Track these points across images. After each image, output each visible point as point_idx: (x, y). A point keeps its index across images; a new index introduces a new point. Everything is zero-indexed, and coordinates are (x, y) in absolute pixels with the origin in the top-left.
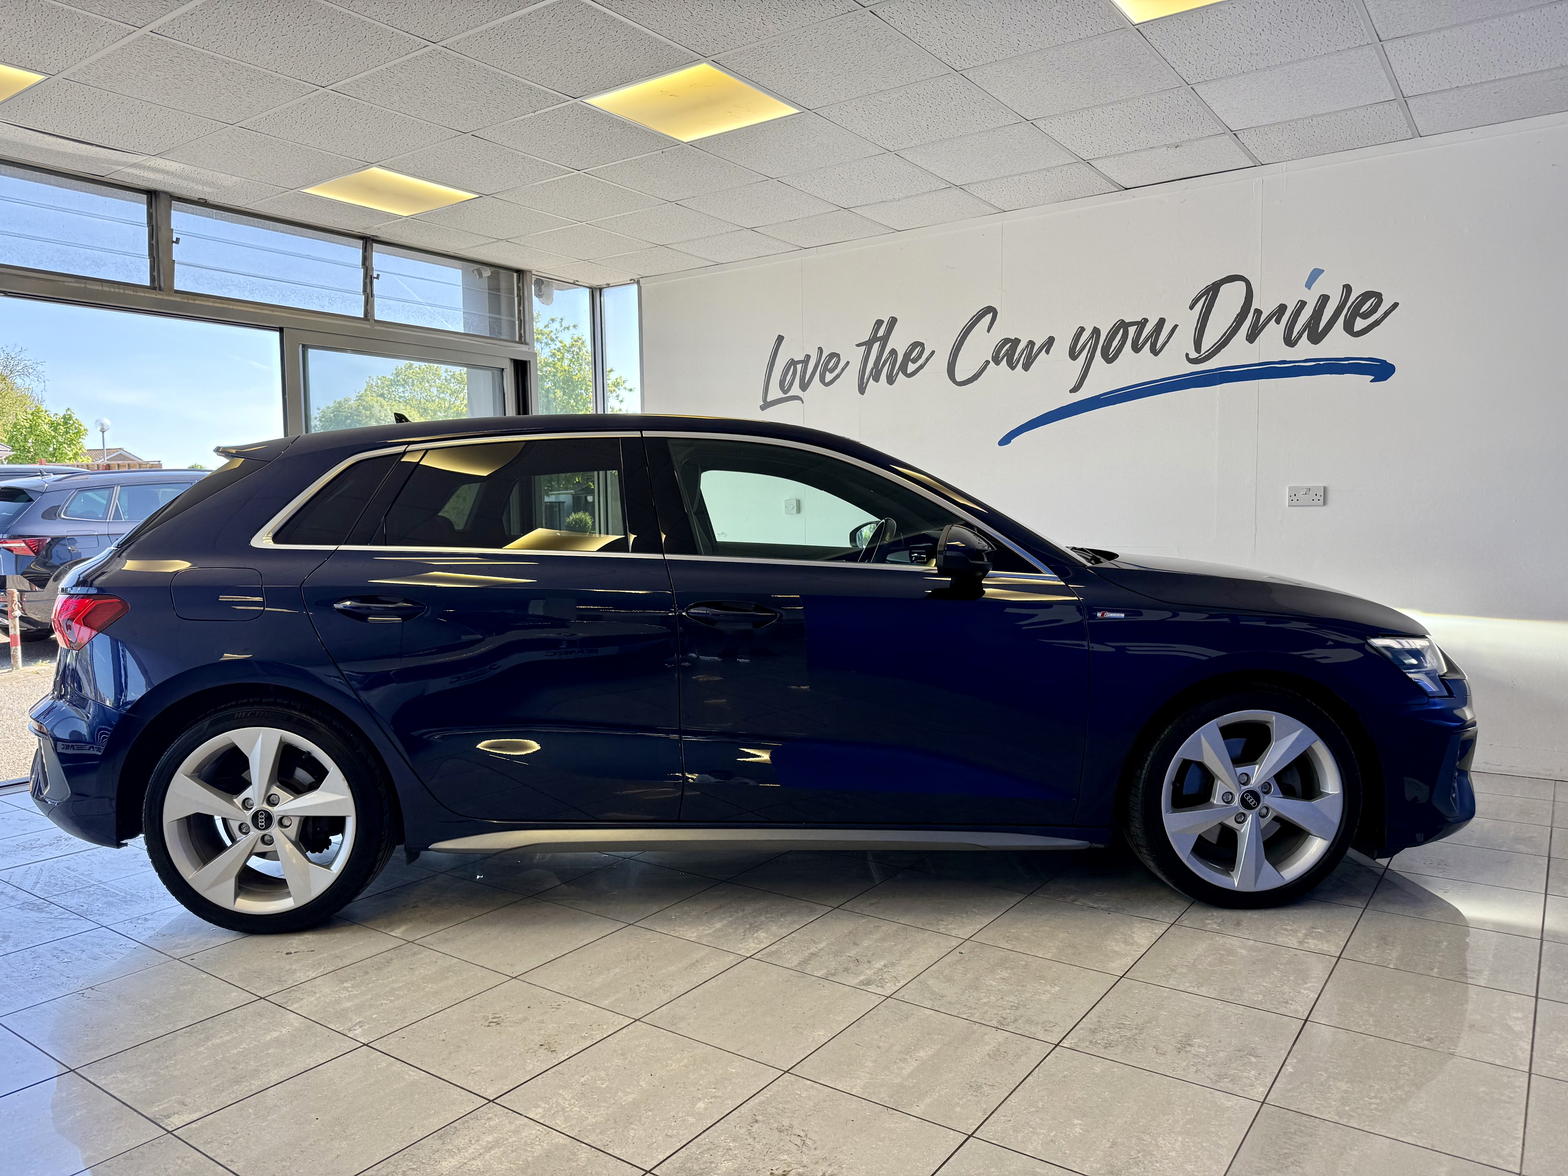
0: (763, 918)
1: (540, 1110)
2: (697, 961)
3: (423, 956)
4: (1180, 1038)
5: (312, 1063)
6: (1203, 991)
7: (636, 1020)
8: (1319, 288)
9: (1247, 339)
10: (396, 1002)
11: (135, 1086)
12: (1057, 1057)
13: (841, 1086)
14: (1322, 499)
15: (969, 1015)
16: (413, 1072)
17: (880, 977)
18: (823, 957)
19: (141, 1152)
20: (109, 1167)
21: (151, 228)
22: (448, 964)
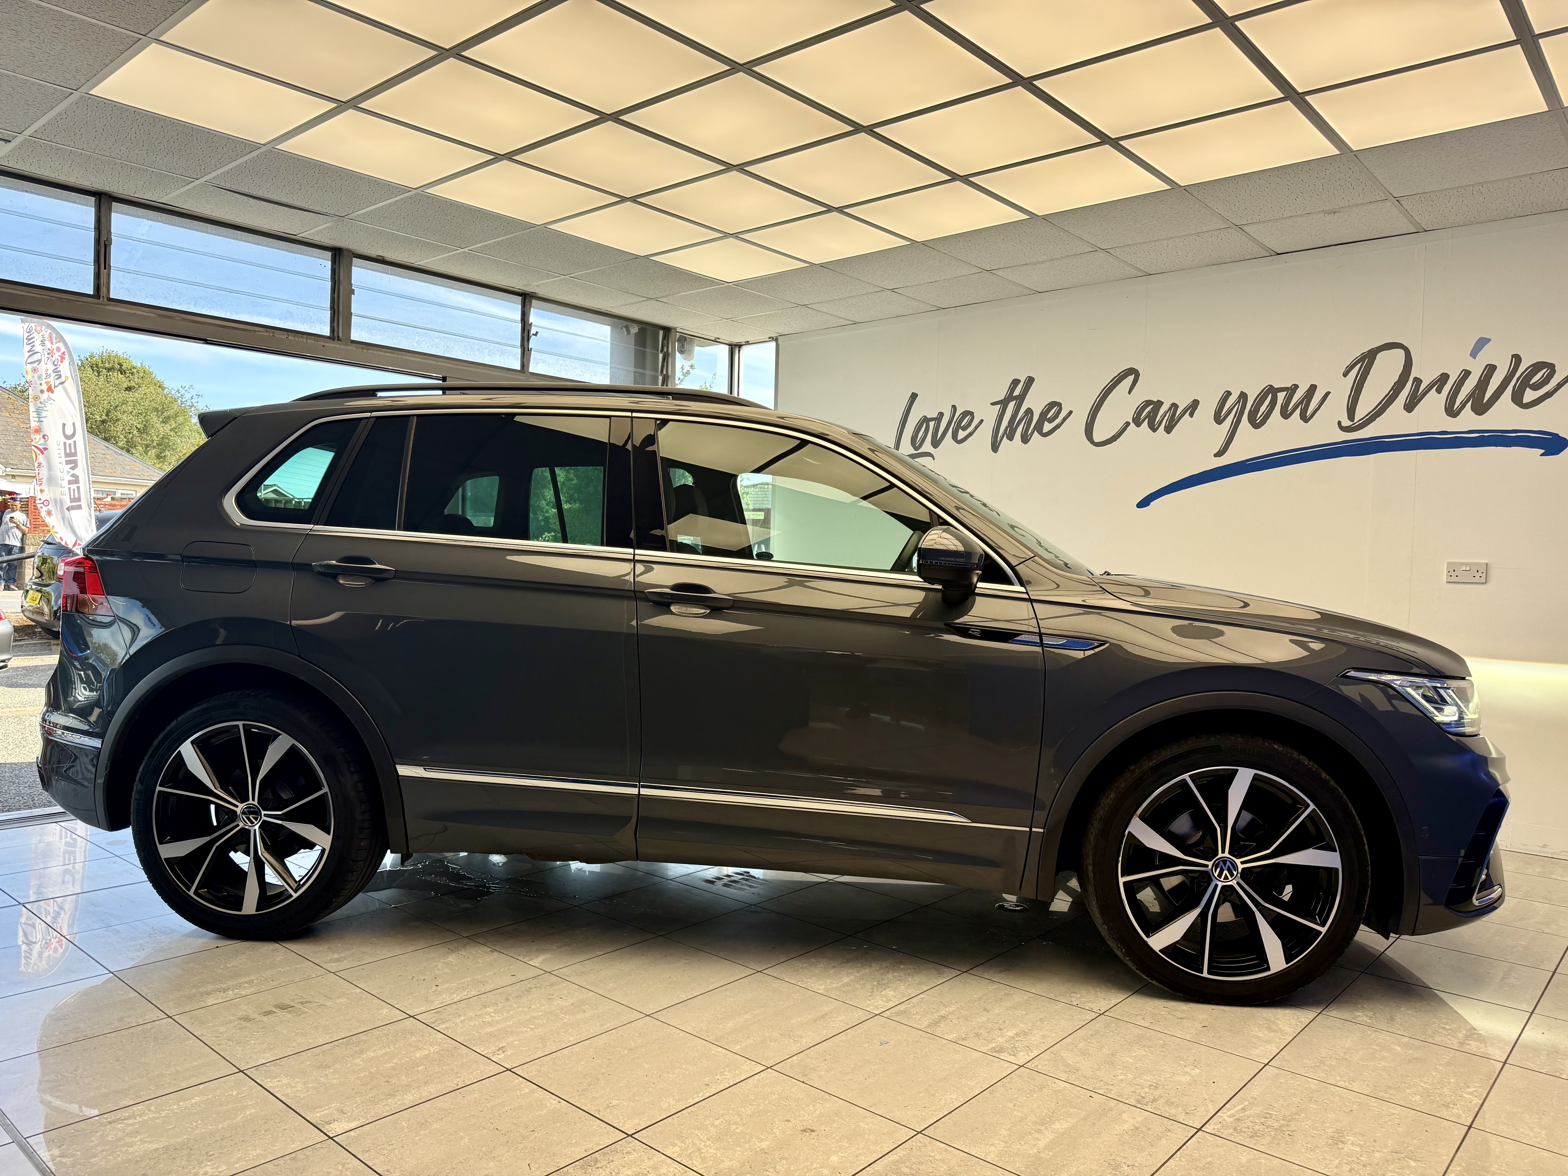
0: (890, 976)
1: (677, 1149)
2: (826, 1014)
3: (560, 987)
4: (1332, 1134)
5: (459, 1083)
6: (1355, 1087)
7: (768, 1068)
8: (1485, 357)
9: (1404, 409)
10: (536, 1031)
11: (298, 1090)
12: (1199, 1142)
13: (975, 1151)
14: (1484, 576)
15: (1105, 1091)
16: (554, 1101)
17: (1012, 1046)
18: (953, 1021)
19: (305, 1155)
20: (277, 1166)
21: (333, 283)
22: (584, 997)
